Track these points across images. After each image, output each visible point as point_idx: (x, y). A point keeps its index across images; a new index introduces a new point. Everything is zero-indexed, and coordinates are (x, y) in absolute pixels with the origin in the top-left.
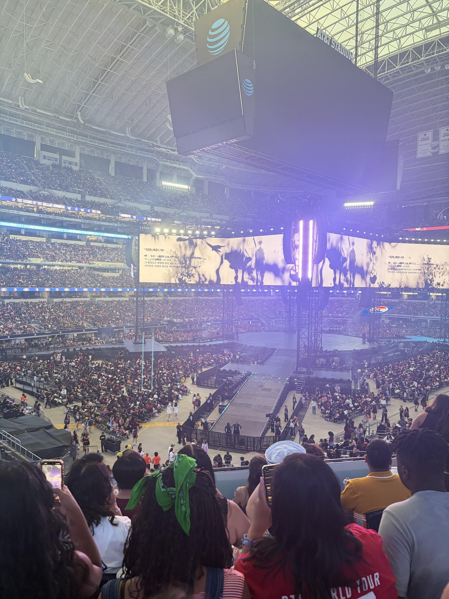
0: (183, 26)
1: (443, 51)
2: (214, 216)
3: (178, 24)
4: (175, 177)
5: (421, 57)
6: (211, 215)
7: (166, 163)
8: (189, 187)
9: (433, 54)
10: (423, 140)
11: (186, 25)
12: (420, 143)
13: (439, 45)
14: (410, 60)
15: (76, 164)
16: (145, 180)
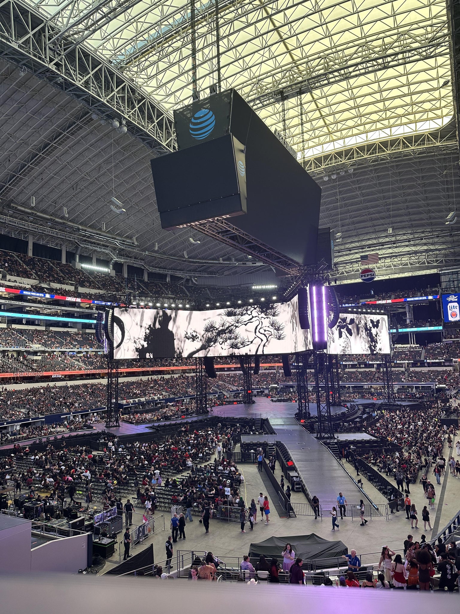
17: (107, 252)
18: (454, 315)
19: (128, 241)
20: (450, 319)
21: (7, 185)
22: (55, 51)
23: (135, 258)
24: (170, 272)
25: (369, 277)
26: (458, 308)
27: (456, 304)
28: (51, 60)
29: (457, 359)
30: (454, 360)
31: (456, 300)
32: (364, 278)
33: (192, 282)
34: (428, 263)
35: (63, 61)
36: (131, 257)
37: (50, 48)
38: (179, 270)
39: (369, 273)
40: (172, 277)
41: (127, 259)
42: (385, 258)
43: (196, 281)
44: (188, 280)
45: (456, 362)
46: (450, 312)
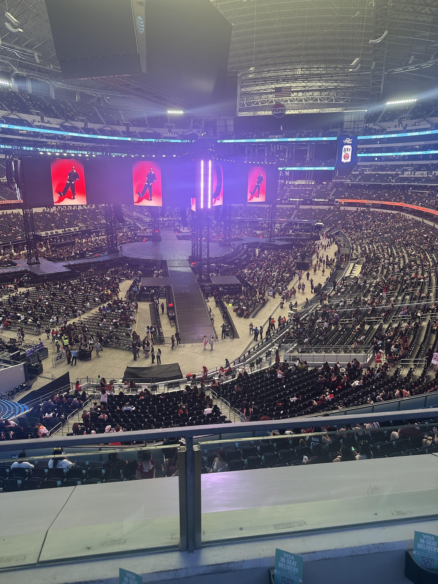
2: (46, 119)
6: (42, 118)
17: (6, 62)
18: (346, 157)
19: (28, 51)
20: (342, 161)
23: (39, 71)
24: (79, 90)
25: (280, 112)
26: (351, 150)
27: (350, 147)
29: (338, 200)
30: (336, 200)
31: (351, 143)
32: (275, 112)
33: (104, 101)
34: (336, 101)
36: (33, 70)
38: (89, 87)
39: (280, 108)
40: (82, 95)
41: (30, 72)
42: (297, 92)
43: (108, 100)
44: (99, 99)
45: (337, 202)
46: (343, 154)
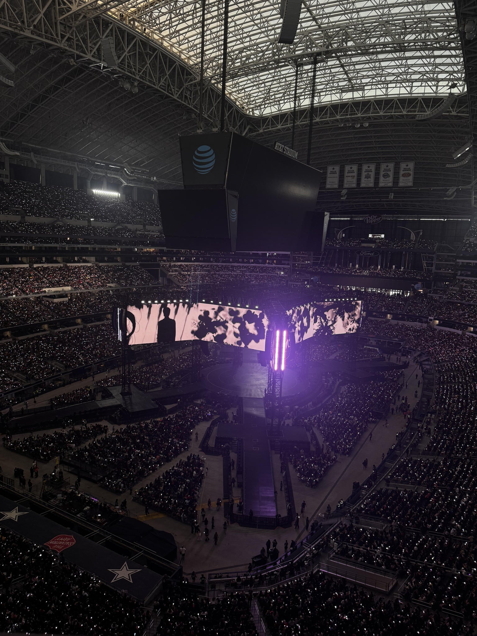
0: (138, 80)
1: (354, 114)
3: (135, 80)
4: (105, 183)
5: (337, 115)
7: (98, 173)
8: (119, 194)
9: (347, 115)
10: (332, 173)
11: (141, 80)
12: (329, 175)
13: (351, 107)
14: (328, 115)
15: (7, 177)
16: (76, 188)
21: (19, 123)
22: (66, 25)
28: (63, 36)
35: (74, 34)
37: (60, 23)
